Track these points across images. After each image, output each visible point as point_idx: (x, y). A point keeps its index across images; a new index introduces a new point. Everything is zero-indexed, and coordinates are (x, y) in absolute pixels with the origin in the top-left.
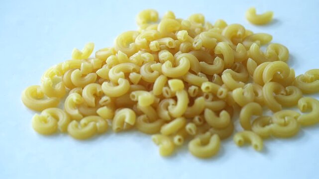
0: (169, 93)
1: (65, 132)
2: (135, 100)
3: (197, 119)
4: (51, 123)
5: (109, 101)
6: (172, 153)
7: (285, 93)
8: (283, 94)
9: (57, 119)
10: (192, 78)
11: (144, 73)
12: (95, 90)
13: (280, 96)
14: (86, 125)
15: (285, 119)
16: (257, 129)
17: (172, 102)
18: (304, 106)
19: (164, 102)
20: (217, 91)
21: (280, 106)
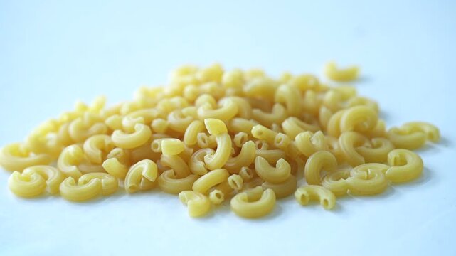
0: (206, 141)
1: (56, 193)
2: (157, 150)
3: (244, 170)
4: (36, 180)
5: (122, 153)
6: (208, 213)
7: (370, 145)
8: (367, 147)
9: (45, 177)
10: (239, 122)
11: (173, 119)
12: (103, 142)
13: (363, 149)
14: (86, 182)
15: (368, 172)
16: (329, 183)
17: (209, 151)
18: (395, 158)
19: (199, 153)
20: (273, 139)
21: (363, 159)
